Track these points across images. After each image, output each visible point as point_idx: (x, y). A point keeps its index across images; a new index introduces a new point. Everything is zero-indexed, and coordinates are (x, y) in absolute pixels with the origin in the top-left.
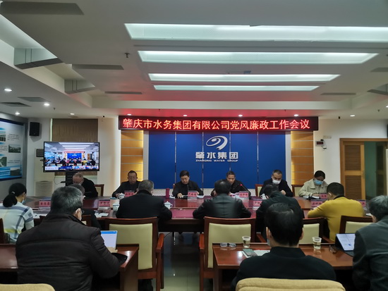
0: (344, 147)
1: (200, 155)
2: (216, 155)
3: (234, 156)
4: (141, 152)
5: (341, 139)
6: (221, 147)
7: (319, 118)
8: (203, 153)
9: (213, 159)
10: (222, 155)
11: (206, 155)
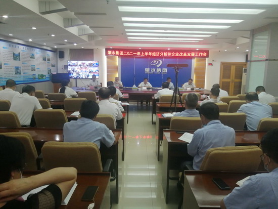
0: (222, 66)
2: (156, 70)
3: (165, 70)
4: (116, 68)
5: (221, 62)
6: (158, 66)
7: (210, 51)
8: (149, 69)
9: (154, 72)
10: (159, 70)
11: (150, 70)
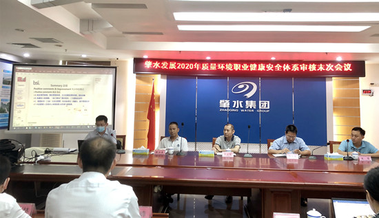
1: (225, 104)
2: (244, 104)
3: (265, 105)
4: (157, 99)
6: (249, 95)
7: (366, 63)
8: (228, 101)
9: (240, 108)
10: (251, 104)
11: (232, 104)
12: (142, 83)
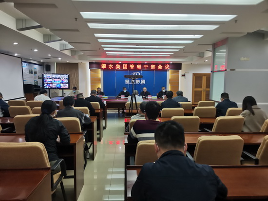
0: (194, 77)
2: (135, 81)
4: (100, 79)
5: (193, 74)
7: (182, 64)
8: (128, 80)
10: (138, 81)
12: (93, 73)
